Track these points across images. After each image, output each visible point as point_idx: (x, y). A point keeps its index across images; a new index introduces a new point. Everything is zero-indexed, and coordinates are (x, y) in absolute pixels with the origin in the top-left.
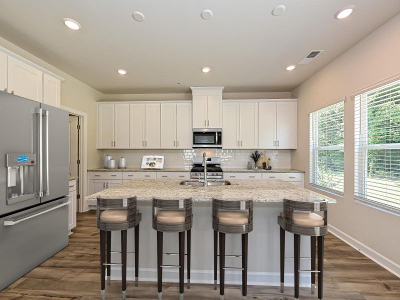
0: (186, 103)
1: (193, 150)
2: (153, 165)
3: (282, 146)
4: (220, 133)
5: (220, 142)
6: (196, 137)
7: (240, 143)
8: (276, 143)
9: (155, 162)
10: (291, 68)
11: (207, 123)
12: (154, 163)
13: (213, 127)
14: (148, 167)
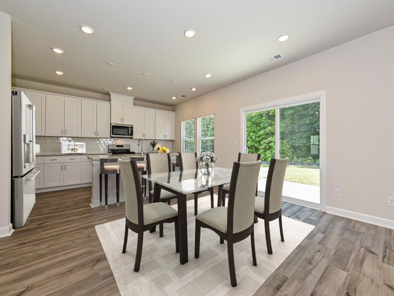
0: (106, 104)
1: (112, 140)
2: (75, 150)
3: (168, 138)
4: (132, 128)
5: (132, 134)
6: (114, 129)
7: (144, 135)
8: (165, 136)
9: (77, 147)
10: (174, 98)
11: (122, 120)
12: (77, 149)
13: (126, 123)
14: (70, 152)
